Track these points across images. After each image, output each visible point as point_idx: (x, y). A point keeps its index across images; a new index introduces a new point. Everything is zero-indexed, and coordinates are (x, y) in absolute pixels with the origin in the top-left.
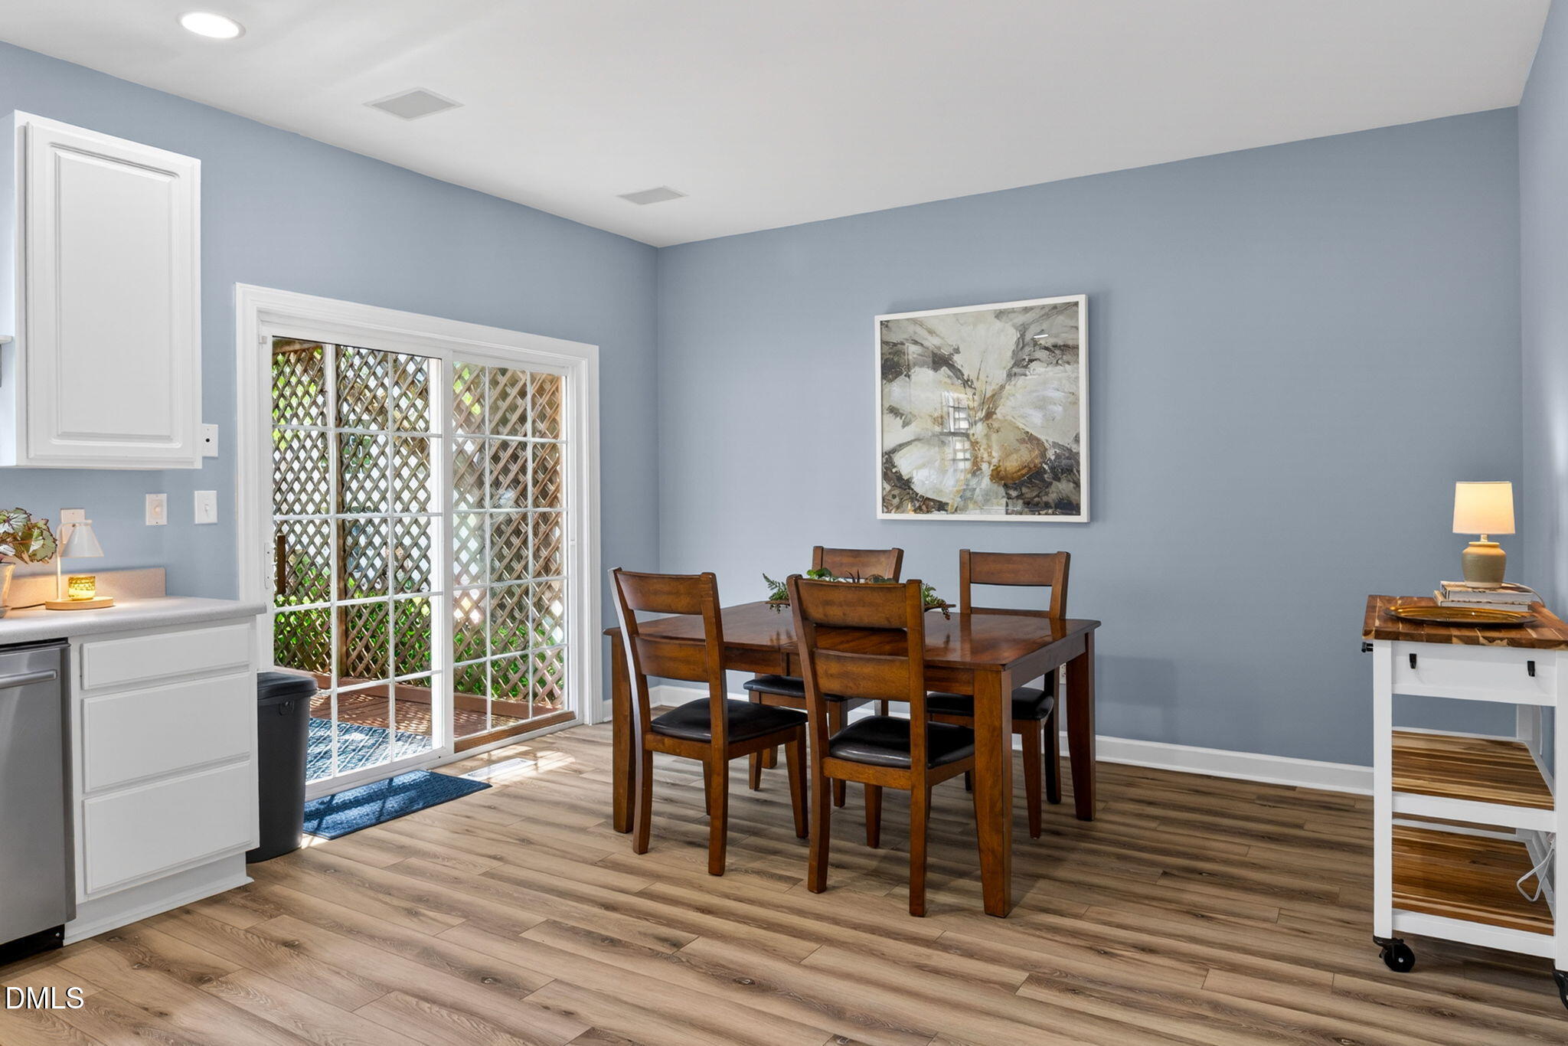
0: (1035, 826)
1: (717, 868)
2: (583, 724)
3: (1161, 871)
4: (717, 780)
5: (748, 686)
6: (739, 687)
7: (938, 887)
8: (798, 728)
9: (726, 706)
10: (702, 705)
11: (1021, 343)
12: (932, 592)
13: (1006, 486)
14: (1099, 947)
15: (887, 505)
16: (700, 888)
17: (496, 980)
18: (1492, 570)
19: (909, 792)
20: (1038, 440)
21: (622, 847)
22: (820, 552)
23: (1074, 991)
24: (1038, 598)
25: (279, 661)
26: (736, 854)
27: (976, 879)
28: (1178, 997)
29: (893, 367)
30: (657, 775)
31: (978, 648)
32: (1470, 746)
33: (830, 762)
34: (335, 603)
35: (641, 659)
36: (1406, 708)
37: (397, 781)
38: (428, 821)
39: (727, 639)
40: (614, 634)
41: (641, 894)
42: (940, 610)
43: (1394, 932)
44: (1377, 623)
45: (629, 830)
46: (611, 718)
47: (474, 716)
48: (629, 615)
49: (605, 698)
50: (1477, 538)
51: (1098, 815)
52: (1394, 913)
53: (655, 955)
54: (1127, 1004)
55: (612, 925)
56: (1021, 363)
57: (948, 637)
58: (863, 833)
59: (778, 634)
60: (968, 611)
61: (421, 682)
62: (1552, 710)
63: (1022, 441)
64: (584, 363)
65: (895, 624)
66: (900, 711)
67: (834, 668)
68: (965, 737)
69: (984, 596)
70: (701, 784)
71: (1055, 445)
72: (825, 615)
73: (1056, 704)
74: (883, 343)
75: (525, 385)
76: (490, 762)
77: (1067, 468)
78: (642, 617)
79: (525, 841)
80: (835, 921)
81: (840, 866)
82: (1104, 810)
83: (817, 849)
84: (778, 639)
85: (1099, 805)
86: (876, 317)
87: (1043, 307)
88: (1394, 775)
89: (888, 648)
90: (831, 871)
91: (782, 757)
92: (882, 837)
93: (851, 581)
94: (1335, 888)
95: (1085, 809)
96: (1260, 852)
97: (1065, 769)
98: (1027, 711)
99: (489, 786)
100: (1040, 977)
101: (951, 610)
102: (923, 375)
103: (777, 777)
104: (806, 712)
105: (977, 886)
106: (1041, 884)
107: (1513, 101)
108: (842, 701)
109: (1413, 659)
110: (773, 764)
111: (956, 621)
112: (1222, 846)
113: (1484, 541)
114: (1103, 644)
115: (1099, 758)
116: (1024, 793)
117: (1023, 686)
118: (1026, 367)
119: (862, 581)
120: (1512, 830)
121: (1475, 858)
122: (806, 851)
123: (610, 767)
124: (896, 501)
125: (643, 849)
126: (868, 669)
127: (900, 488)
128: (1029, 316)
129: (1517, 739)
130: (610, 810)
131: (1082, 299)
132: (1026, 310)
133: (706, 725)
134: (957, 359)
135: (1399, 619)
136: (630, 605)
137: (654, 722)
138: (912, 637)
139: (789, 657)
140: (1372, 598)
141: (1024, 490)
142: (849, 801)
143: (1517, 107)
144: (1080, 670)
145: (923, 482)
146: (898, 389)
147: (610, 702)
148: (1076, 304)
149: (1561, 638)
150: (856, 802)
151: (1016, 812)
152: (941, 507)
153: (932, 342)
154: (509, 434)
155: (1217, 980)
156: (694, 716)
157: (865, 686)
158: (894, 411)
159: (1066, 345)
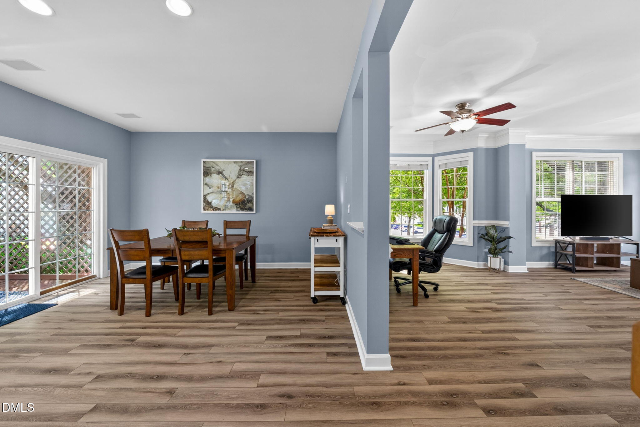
0: (242, 286)
1: (148, 314)
2: (100, 278)
3: (270, 292)
4: (149, 289)
5: (161, 261)
6: (157, 261)
7: (216, 306)
8: (176, 271)
9: (151, 267)
10: (144, 268)
11: (240, 170)
12: (216, 231)
13: (236, 204)
14: (256, 312)
15: (204, 209)
16: (142, 322)
17: (56, 371)
18: (331, 222)
19: (208, 284)
20: (244, 193)
21: (114, 315)
22: (184, 222)
23: (249, 324)
24: (243, 231)
26: (155, 309)
27: (226, 302)
28: (273, 320)
29: (207, 173)
30: (126, 290)
31: (228, 244)
32: (327, 256)
33: (185, 279)
35: (121, 256)
36: (317, 250)
37: (9, 310)
38: (26, 322)
39: (152, 248)
40: (110, 249)
41: (120, 328)
42: (218, 236)
43: (314, 296)
44: (312, 233)
45: (116, 309)
46: (110, 276)
47: (51, 282)
48: (116, 243)
50: (329, 216)
51: (257, 282)
52: (314, 292)
53: (125, 346)
54: (262, 325)
55: (107, 340)
56: (239, 176)
57: (220, 242)
58: (196, 296)
59: (170, 245)
60: (226, 236)
62: (340, 248)
63: (240, 194)
64: (101, 165)
65: (205, 240)
66: (206, 263)
67: (186, 253)
68: (224, 267)
69: (230, 232)
70: (144, 291)
71: (248, 195)
72: (184, 239)
73: (247, 256)
74: (204, 167)
75: (76, 169)
76: (58, 296)
77: (250, 201)
78: (121, 243)
79: (72, 320)
80: (187, 322)
81: (188, 306)
82: (259, 280)
83: (181, 303)
84: (170, 247)
85: (257, 279)
86: (202, 160)
87: (245, 162)
88: (314, 264)
89: (203, 246)
90: (185, 308)
91: (171, 279)
92: (201, 296)
93: (193, 229)
94: (304, 289)
95: (254, 281)
96: (291, 284)
97: (249, 272)
98: (239, 259)
99: (57, 304)
100: (242, 323)
101: (220, 235)
102: (215, 176)
103: (170, 286)
104: (178, 266)
105: (226, 304)
106: (243, 300)
107: (336, 132)
108: (190, 262)
109: (318, 240)
110: (169, 281)
111: (222, 239)
112: (283, 284)
113: (330, 216)
114: (259, 242)
115: (257, 268)
117: (240, 253)
118: (241, 176)
119: (196, 229)
120: (334, 272)
121: (328, 278)
122: (178, 304)
123: (109, 291)
124: (207, 208)
125: (121, 314)
126: (196, 253)
127: (208, 205)
128: (242, 164)
129: (335, 254)
130: (109, 304)
131: (254, 161)
132: (242, 162)
133: (144, 273)
134: (224, 173)
135: (315, 232)
136: (117, 240)
137: (126, 275)
138: (209, 243)
139: (173, 251)
140: (311, 228)
141: (240, 205)
142: (192, 288)
144: (253, 248)
145: (215, 203)
146: (208, 179)
147: (109, 270)
148: (253, 162)
149: (341, 234)
150: (193, 288)
151: (236, 284)
152: (219, 209)
153: (217, 168)
154: (69, 185)
155: (281, 314)
156: (141, 271)
157: (196, 257)
158: (207, 184)
159: (251, 172)
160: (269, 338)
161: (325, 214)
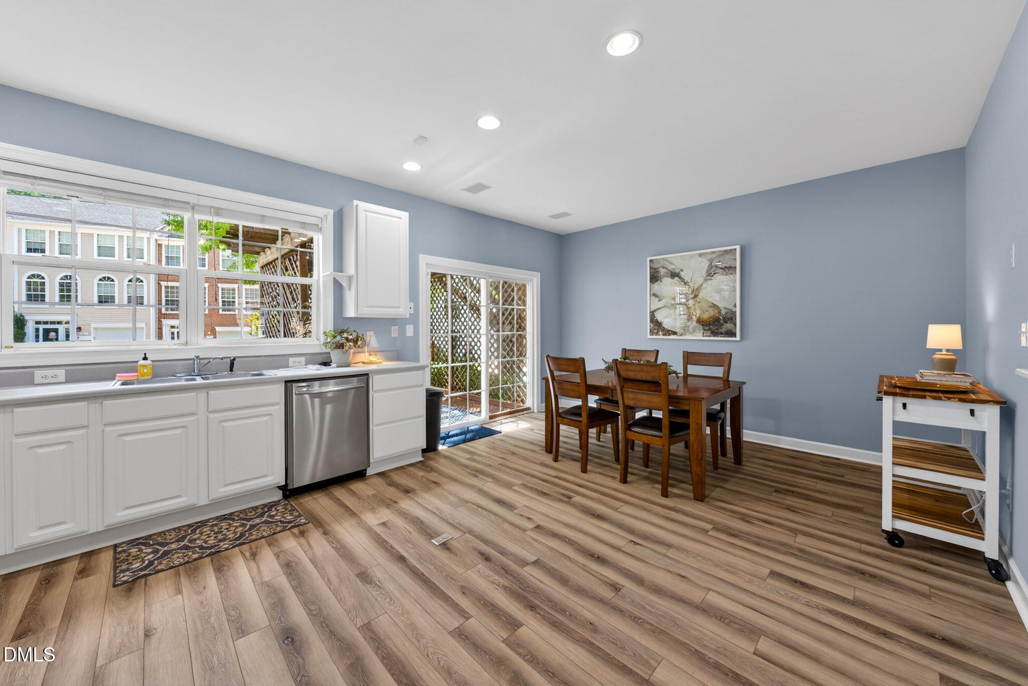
0: (716, 466)
1: (584, 470)
2: (534, 412)
3: (774, 489)
4: (584, 436)
5: (596, 401)
6: (593, 401)
7: (673, 486)
8: (616, 418)
9: (588, 408)
10: (578, 407)
11: (711, 266)
12: (671, 368)
13: (703, 325)
14: (745, 518)
15: (652, 333)
16: (578, 477)
17: (504, 503)
18: (949, 366)
19: (661, 447)
20: (718, 306)
21: (548, 459)
22: (625, 351)
23: (734, 536)
24: (718, 372)
25: (432, 384)
26: (591, 465)
27: (690, 484)
28: (782, 544)
29: (655, 278)
30: (561, 433)
31: (690, 391)
32: (935, 446)
33: (628, 433)
34: (450, 365)
35: (556, 388)
36: (898, 427)
37: (470, 428)
38: (480, 443)
39: (588, 383)
40: (546, 379)
41: (556, 477)
42: (674, 375)
43: (893, 528)
44: (885, 388)
45: (551, 453)
46: (544, 410)
47: (496, 407)
48: (552, 372)
49: (542, 403)
50: (941, 350)
51: (744, 463)
52: (893, 520)
53: (561, 501)
54: (758, 544)
55: (545, 487)
56: (710, 275)
57: (678, 386)
58: (642, 461)
59: (608, 382)
60: (686, 376)
61: (477, 394)
62: (984, 433)
63: (711, 307)
64: (535, 279)
65: (656, 380)
66: (658, 414)
67: (631, 396)
68: (686, 427)
69: (693, 370)
70: (578, 437)
71: (725, 308)
72: (627, 375)
73: (726, 414)
74: (650, 268)
75: (514, 287)
76: (502, 424)
77: (731, 318)
78: (556, 373)
79: (513, 454)
80: (631, 496)
81: (632, 474)
82: (748, 461)
83: (623, 466)
84: (608, 384)
85: (745, 459)
86: (648, 258)
87: (720, 251)
88: (893, 457)
89: (653, 389)
90: (629, 476)
91: (609, 429)
92: (650, 464)
93: (637, 362)
94: (861, 506)
95: (738, 460)
96: (821, 486)
97: (729, 443)
98: (712, 417)
99: (501, 433)
100: (718, 528)
101: (679, 375)
102: (667, 281)
103: (608, 436)
104: (619, 412)
105: (691, 488)
106: (718, 489)
107: (962, 145)
108: (633, 409)
109: (904, 406)
110: (605, 432)
111: (681, 380)
112: (802, 481)
113: (944, 352)
114: (747, 392)
115: (744, 439)
116: (711, 451)
117: (712, 407)
118: (712, 276)
119: (641, 362)
120: (959, 488)
121: (937, 499)
122: (619, 467)
123: (544, 428)
124: (655, 331)
125: (556, 460)
126: (645, 397)
127: (657, 326)
128: (714, 256)
129: (962, 445)
130: (544, 444)
131: (738, 248)
132: (713, 253)
133: (580, 415)
134: (682, 274)
135: (896, 387)
136: (552, 369)
137: (561, 413)
138: (663, 386)
139: (613, 390)
140: (882, 377)
141: (711, 326)
142: (636, 448)
143: (964, 147)
144: (737, 402)
145: (667, 323)
146: (657, 287)
147: (544, 404)
148: (736, 249)
149: (991, 399)
150: (639, 449)
151: (707, 459)
152: (675, 333)
153: (671, 267)
154: (508, 305)
155: (801, 539)
156: (575, 412)
157: (643, 404)
158: (655, 295)
159: (731, 267)
160: (773, 574)
161: (927, 347)
